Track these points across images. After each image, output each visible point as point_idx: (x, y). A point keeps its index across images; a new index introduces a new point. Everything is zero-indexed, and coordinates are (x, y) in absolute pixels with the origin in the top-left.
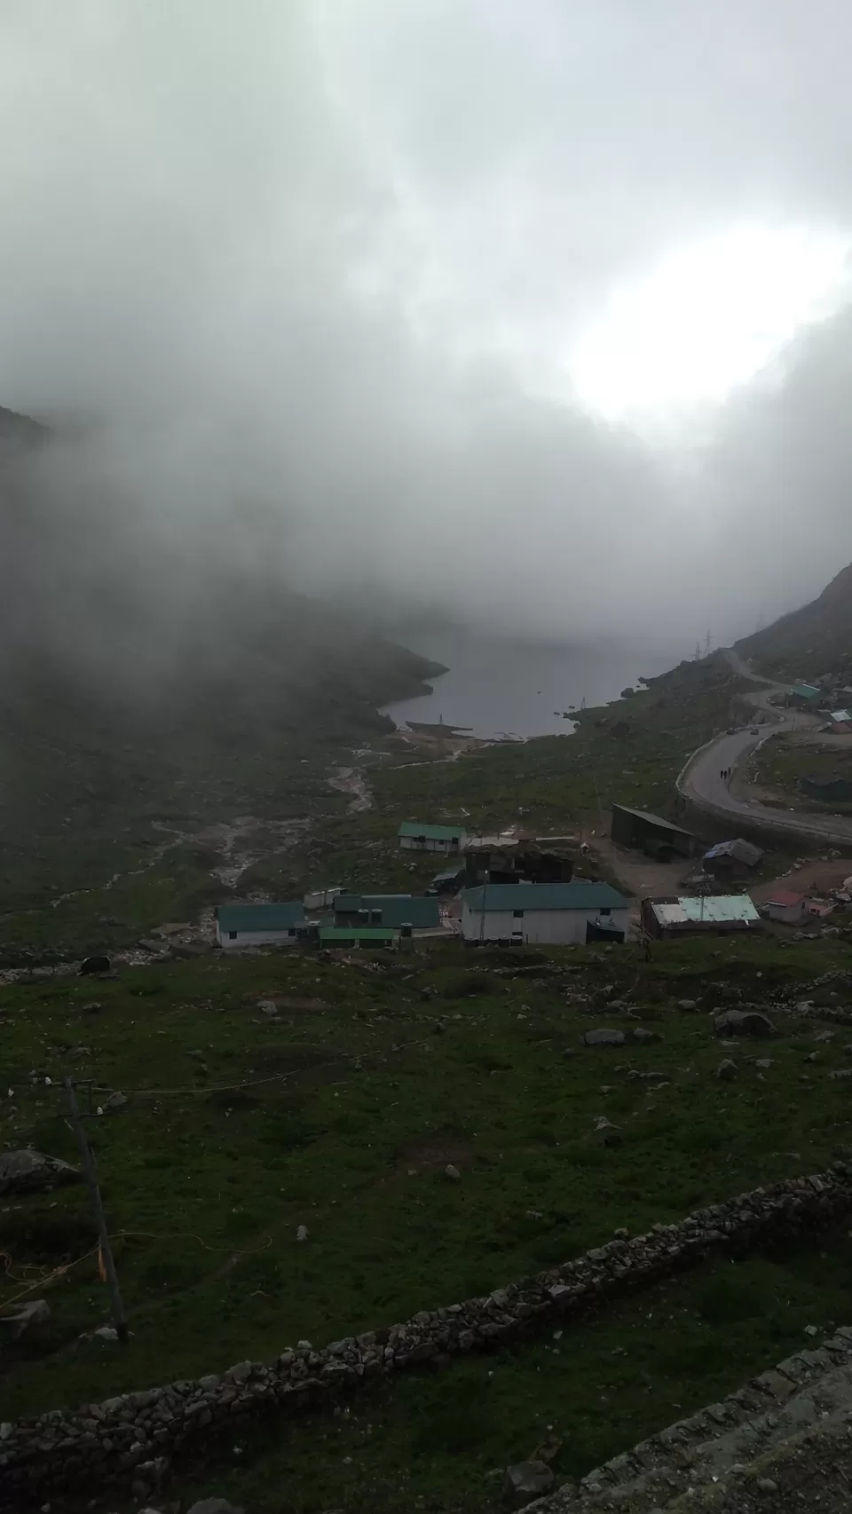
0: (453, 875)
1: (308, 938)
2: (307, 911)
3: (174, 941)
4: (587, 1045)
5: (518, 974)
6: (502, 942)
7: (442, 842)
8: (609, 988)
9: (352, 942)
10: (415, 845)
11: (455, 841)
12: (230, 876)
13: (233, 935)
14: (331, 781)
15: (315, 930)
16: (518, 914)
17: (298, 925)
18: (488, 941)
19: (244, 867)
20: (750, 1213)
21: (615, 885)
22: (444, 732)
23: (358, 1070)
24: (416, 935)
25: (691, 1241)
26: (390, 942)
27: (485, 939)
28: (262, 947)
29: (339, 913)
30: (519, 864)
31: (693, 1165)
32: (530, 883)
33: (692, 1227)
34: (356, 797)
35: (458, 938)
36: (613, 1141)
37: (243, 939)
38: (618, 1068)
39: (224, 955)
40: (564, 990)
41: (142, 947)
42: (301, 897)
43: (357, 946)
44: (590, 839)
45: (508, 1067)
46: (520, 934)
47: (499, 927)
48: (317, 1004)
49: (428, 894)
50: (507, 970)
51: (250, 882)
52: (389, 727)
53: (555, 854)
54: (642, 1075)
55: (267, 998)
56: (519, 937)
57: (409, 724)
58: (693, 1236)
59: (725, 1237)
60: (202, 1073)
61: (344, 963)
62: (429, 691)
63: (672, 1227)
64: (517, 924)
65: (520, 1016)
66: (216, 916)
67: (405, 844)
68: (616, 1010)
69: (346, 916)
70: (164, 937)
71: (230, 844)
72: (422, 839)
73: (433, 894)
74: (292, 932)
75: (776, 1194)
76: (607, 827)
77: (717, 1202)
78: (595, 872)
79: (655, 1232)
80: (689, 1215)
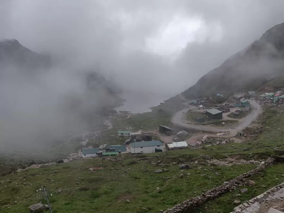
0: (129, 141)
1: (100, 155)
2: (100, 149)
3: (73, 157)
4: (155, 173)
5: (142, 160)
6: (138, 153)
7: (126, 134)
8: (160, 161)
9: (109, 155)
10: (121, 135)
11: (129, 134)
12: (84, 143)
13: (85, 155)
14: (104, 123)
15: (101, 153)
16: (142, 147)
17: (98, 152)
18: (136, 153)
19: (87, 141)
20: (186, 205)
21: (160, 141)
22: (126, 112)
23: (109, 181)
24: (122, 153)
25: (175, 212)
26: (116, 155)
27: (135, 153)
28: (91, 157)
29: (106, 149)
30: (142, 138)
31: (176, 196)
32: (144, 141)
33: (175, 209)
34: (109, 126)
35: (130, 153)
36: (160, 192)
37: (87, 156)
38: (161, 177)
39: (83, 159)
40: (151, 162)
41: (67, 158)
42: (99, 147)
43: (110, 156)
44: (155, 132)
45: (140, 179)
46: (142, 151)
47: (138, 150)
48: (101, 168)
49: (124, 145)
50: (140, 159)
51: (88, 144)
52: (116, 112)
53: (149, 135)
54: (166, 178)
55: (91, 168)
56: (142, 152)
57: (119, 111)
58: (175, 211)
59: (181, 210)
60: (78, 184)
61: (107, 160)
62: (123, 105)
63: (171, 209)
64: (142, 150)
65: (142, 168)
66: (81, 151)
67: (119, 135)
68: (161, 166)
69: (108, 150)
70: (71, 156)
71: (84, 137)
72: (122, 134)
73: (125, 145)
74: (97, 154)
75: (191, 201)
76: (158, 130)
77: (180, 203)
78: (156, 139)
79: (168, 210)
80: (174, 206)
